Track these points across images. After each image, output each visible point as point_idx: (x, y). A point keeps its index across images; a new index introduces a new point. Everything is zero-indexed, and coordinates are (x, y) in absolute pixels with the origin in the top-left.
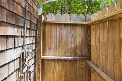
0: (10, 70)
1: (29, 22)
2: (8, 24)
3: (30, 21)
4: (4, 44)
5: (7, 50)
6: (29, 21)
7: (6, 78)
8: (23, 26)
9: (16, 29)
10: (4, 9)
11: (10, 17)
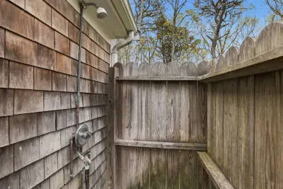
0: (48, 169)
1: (89, 82)
2: (38, 93)
3: (91, 80)
4: (30, 128)
5: (38, 137)
6: (87, 81)
7: (40, 184)
8: (73, 91)
9: (57, 99)
10: (29, 67)
11: (42, 79)
